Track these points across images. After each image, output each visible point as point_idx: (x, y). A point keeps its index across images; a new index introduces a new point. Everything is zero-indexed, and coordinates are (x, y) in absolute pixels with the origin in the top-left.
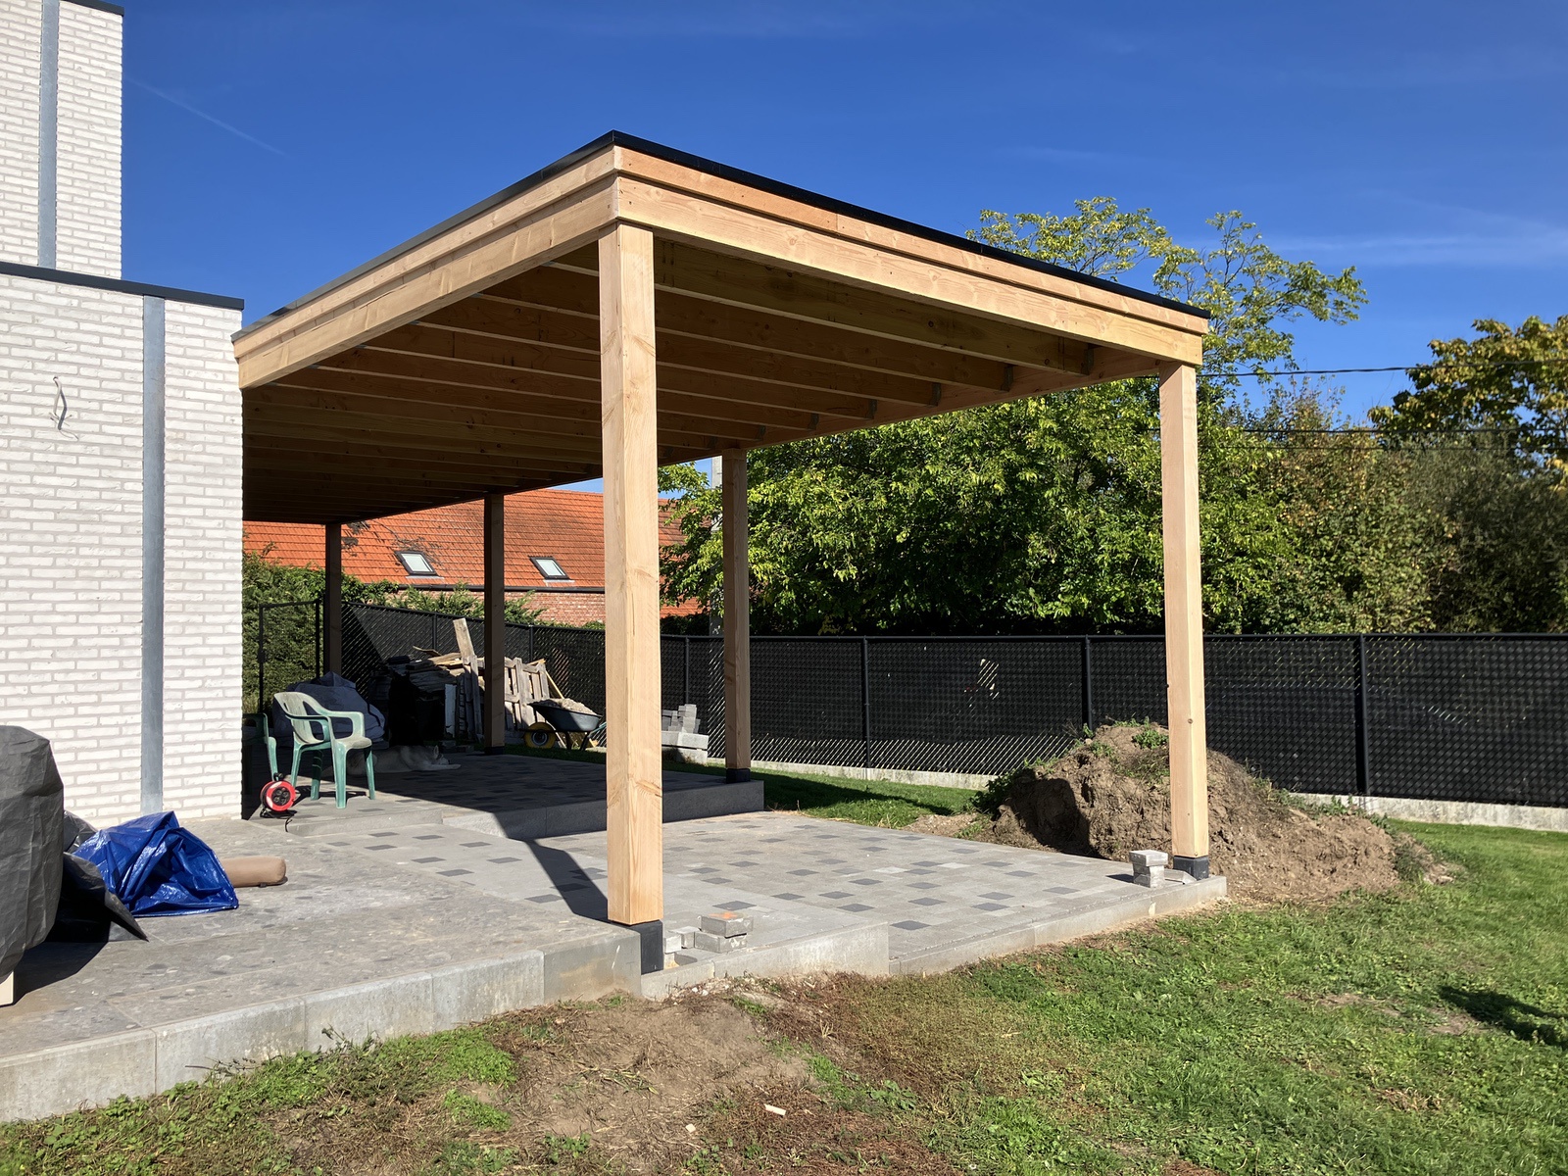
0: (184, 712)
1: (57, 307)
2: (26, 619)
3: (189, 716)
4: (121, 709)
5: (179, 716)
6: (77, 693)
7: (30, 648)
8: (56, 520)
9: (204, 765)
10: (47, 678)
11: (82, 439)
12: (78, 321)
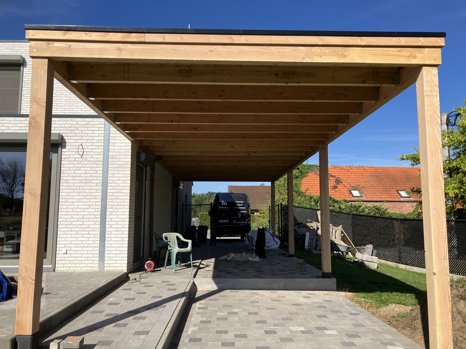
0: (111, 238)
1: (83, 124)
2: (71, 210)
3: (113, 239)
4: (94, 236)
5: (110, 239)
6: (83, 231)
7: (72, 218)
8: (80, 183)
9: (116, 254)
10: (76, 226)
11: (87, 160)
12: (87, 128)
